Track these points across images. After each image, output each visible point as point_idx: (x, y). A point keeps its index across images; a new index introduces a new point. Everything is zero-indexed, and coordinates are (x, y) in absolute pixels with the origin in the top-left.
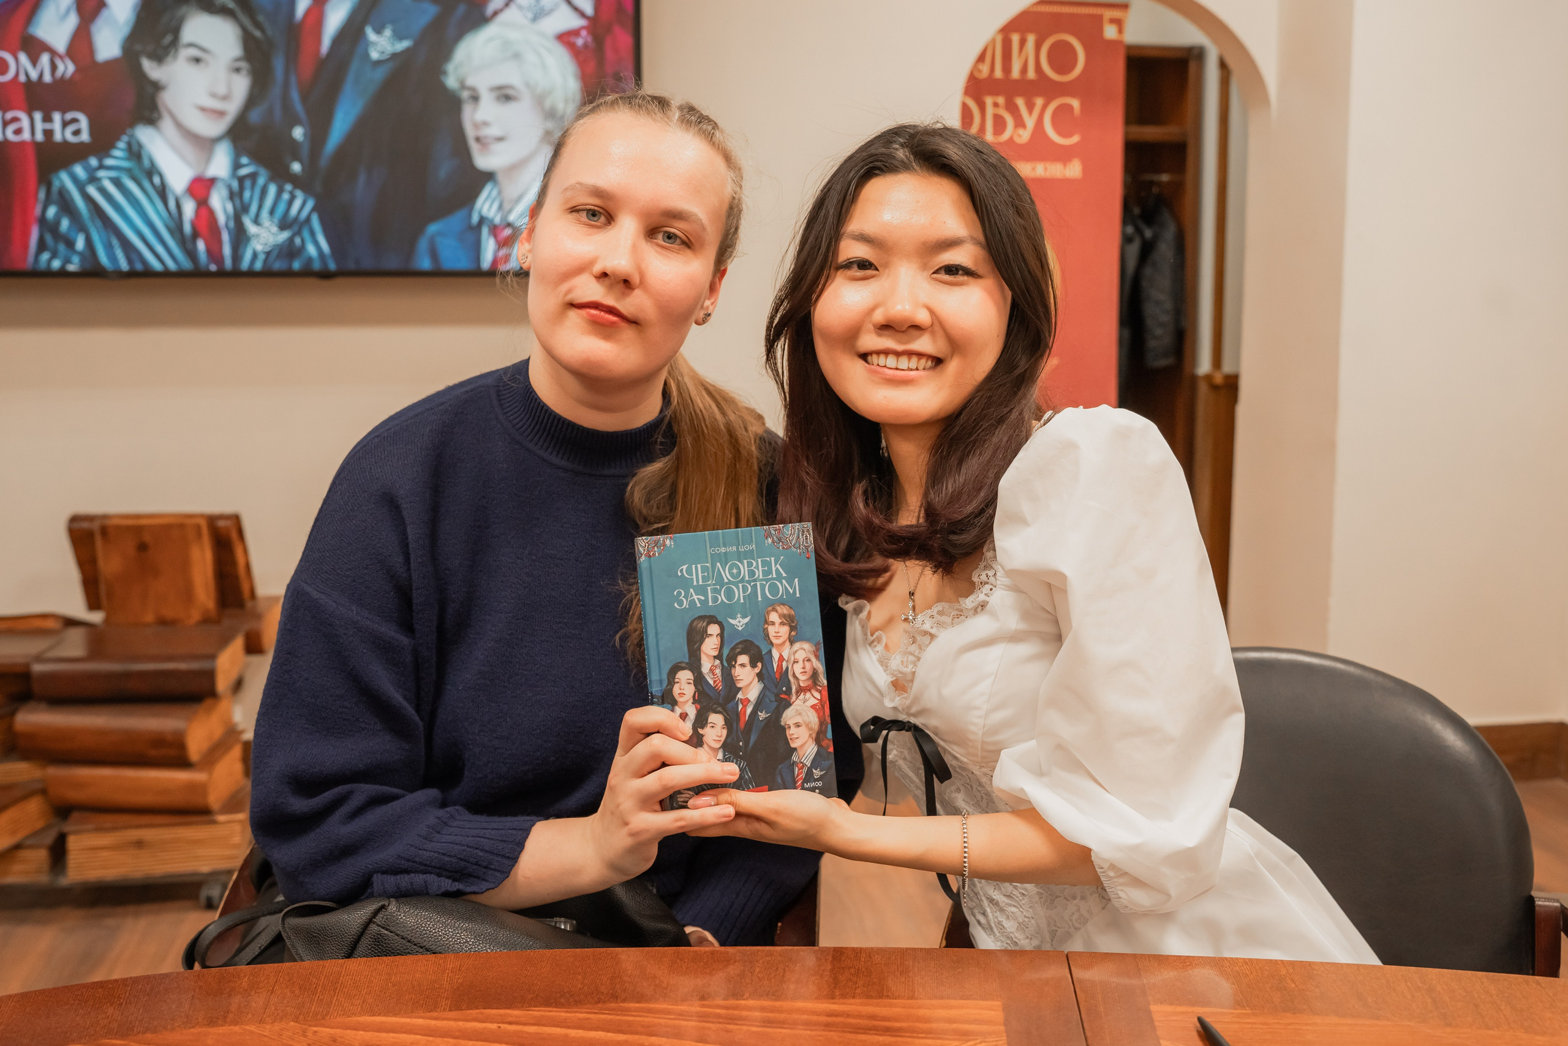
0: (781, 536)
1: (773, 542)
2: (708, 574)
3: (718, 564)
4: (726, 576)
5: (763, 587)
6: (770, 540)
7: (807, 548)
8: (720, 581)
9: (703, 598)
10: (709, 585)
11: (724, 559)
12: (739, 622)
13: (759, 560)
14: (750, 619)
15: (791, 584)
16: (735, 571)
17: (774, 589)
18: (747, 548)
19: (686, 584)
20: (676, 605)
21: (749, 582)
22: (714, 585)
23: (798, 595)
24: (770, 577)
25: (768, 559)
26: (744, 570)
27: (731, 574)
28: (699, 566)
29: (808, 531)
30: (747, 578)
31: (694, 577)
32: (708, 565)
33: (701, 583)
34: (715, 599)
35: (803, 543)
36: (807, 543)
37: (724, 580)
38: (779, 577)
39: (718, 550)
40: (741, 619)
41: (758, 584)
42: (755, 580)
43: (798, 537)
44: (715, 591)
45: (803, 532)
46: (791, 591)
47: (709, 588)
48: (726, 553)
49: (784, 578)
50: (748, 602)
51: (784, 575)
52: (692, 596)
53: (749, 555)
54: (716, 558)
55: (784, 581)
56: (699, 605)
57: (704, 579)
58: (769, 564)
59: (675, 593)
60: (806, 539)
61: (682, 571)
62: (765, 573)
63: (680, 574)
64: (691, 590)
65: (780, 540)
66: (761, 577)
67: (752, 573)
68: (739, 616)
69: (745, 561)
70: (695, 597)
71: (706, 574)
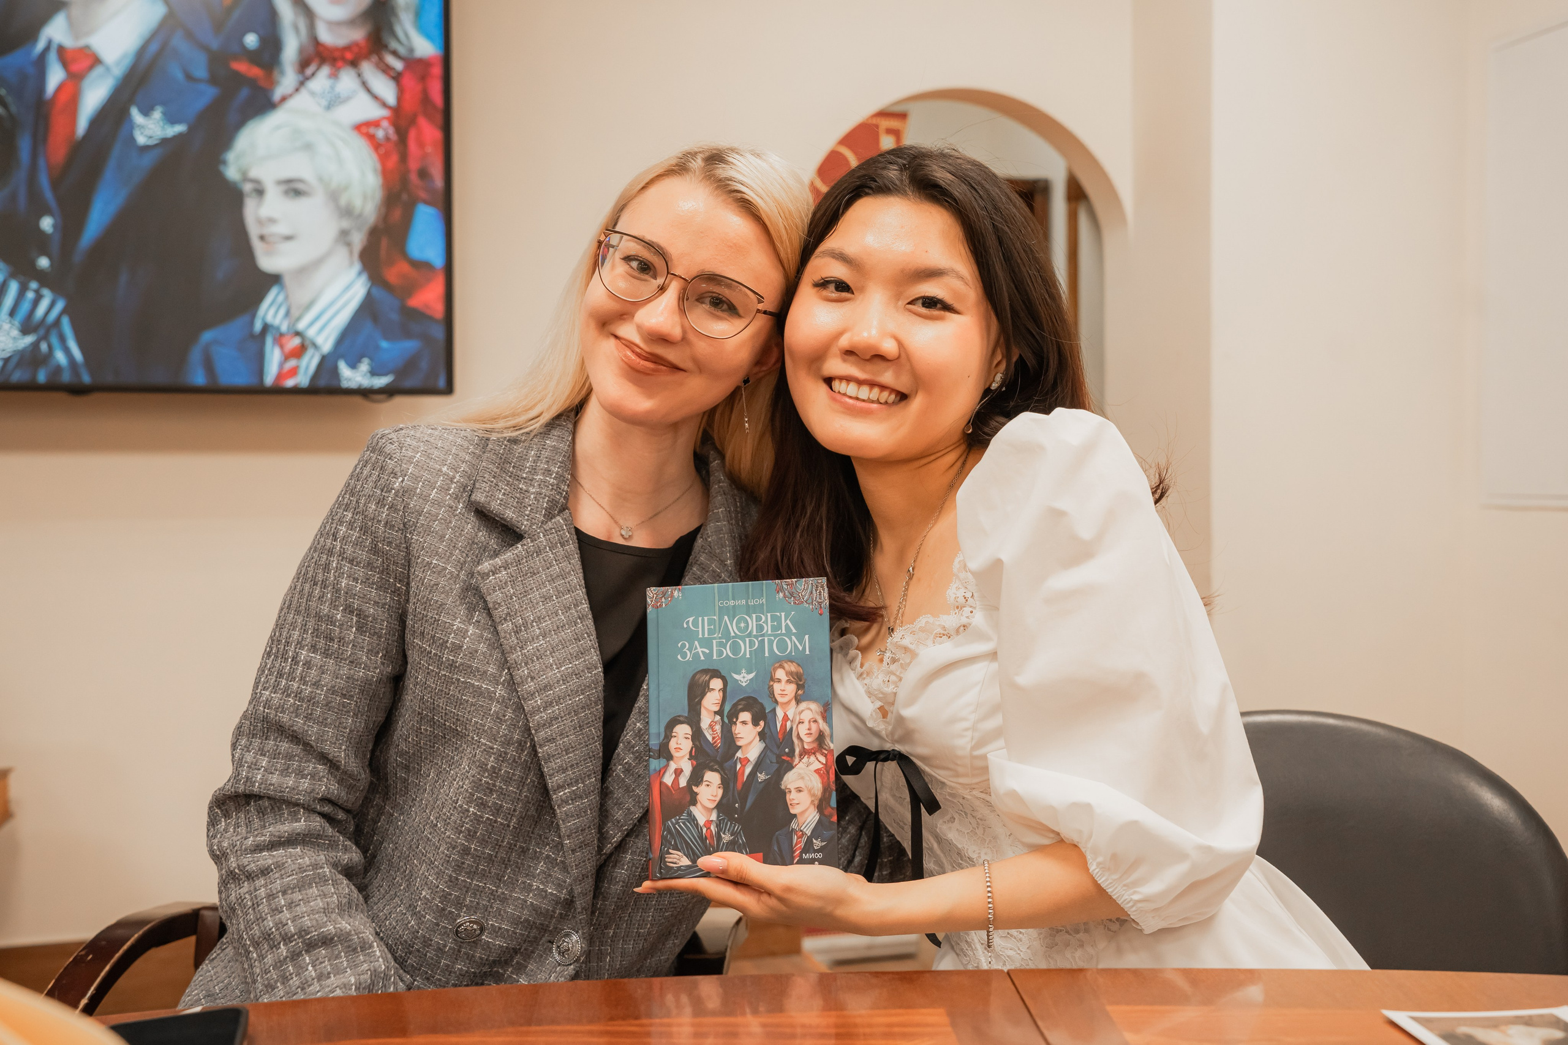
0: (794, 590)
1: (785, 596)
2: (715, 627)
3: (726, 617)
4: (733, 629)
5: (771, 643)
6: (781, 595)
7: (820, 603)
8: (726, 634)
9: (707, 651)
10: (715, 638)
11: (733, 612)
12: (744, 677)
13: (769, 615)
14: (755, 675)
15: (801, 641)
16: (742, 625)
17: (782, 645)
18: (757, 601)
19: (691, 636)
20: (679, 657)
21: (756, 637)
22: (720, 638)
23: (807, 652)
24: (779, 632)
25: (778, 614)
26: (752, 624)
27: (739, 628)
28: (706, 618)
29: (822, 586)
30: (755, 633)
31: (700, 629)
32: (715, 617)
33: (706, 636)
34: (720, 653)
35: (816, 598)
36: (820, 599)
37: (730, 633)
38: (789, 632)
39: (727, 603)
40: (745, 675)
41: (766, 639)
42: (763, 635)
43: (812, 593)
44: (721, 645)
45: (817, 587)
46: (801, 648)
47: (714, 641)
48: (734, 606)
49: (794, 634)
50: (754, 658)
51: (794, 631)
52: (696, 648)
53: (759, 609)
54: (723, 611)
55: (793, 637)
56: (702, 658)
57: (710, 632)
58: (779, 619)
59: (679, 645)
60: (820, 595)
61: (688, 623)
62: (774, 628)
63: (685, 626)
64: (696, 642)
65: (792, 595)
66: (769, 632)
67: (760, 628)
68: (744, 671)
69: (754, 616)
70: (699, 650)
71: (712, 627)
